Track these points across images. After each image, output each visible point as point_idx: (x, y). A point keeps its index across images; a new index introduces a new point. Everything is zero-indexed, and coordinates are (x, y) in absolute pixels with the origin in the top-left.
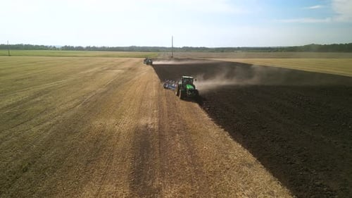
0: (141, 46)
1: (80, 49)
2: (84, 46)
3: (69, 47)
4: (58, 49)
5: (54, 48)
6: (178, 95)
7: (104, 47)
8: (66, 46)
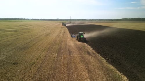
0: (61, 19)
1: (38, 20)
2: (40, 19)
3: (34, 19)
4: (30, 20)
5: (29, 20)
6: (77, 40)
7: (47, 19)
8: (33, 19)
